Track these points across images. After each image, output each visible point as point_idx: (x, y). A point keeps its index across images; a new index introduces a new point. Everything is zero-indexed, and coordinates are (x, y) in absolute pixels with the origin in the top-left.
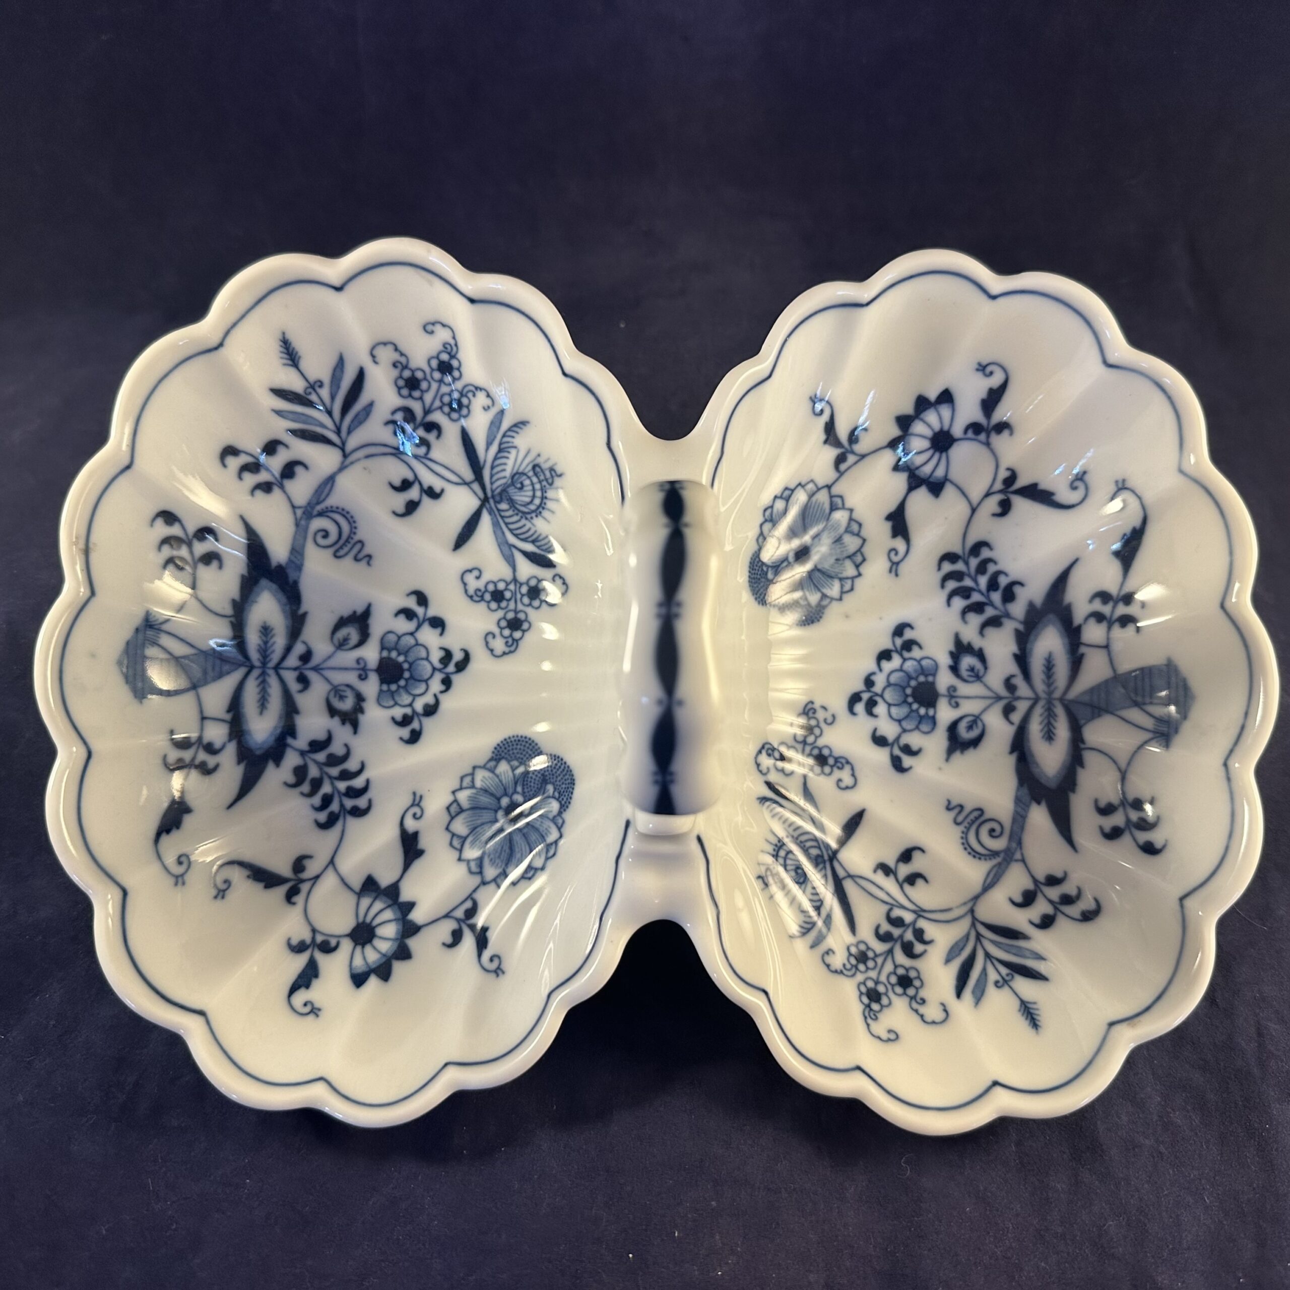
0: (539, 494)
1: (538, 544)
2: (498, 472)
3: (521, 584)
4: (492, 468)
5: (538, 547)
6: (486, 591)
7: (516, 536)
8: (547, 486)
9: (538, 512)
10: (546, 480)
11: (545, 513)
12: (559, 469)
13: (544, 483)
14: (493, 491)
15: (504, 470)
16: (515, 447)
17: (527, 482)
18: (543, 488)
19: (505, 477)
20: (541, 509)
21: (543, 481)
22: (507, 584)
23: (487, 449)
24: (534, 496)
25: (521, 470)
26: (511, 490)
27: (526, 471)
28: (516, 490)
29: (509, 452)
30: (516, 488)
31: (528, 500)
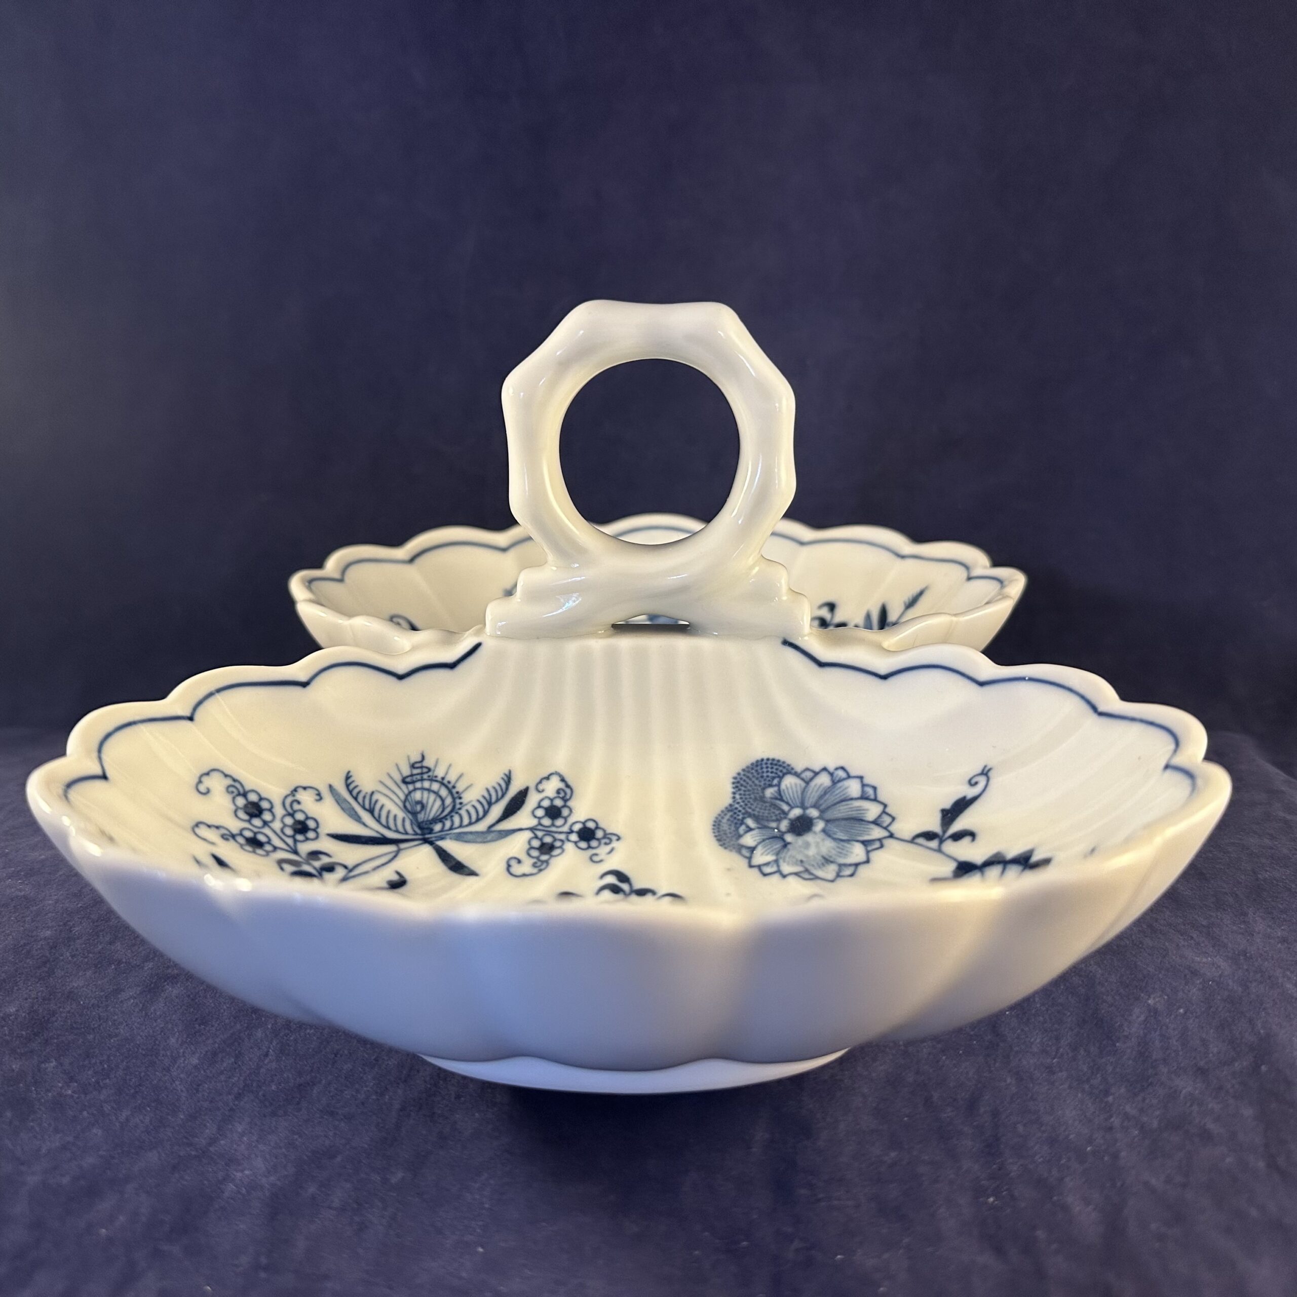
0: (435, 786)
1: (494, 799)
2: (396, 825)
3: (540, 824)
4: (388, 828)
5: (498, 800)
6: (538, 858)
7: (478, 820)
8: (430, 774)
9: (456, 795)
10: (422, 773)
11: (460, 787)
12: (416, 758)
13: (425, 776)
14: (416, 834)
15: (395, 817)
16: (373, 793)
17: (418, 796)
18: (430, 778)
19: (404, 820)
20: (454, 791)
21: (422, 777)
22: (536, 837)
23: (365, 825)
24: (437, 793)
25: (402, 797)
26: (421, 817)
27: (406, 791)
28: (423, 813)
29: (376, 801)
30: (420, 812)
31: (438, 803)
